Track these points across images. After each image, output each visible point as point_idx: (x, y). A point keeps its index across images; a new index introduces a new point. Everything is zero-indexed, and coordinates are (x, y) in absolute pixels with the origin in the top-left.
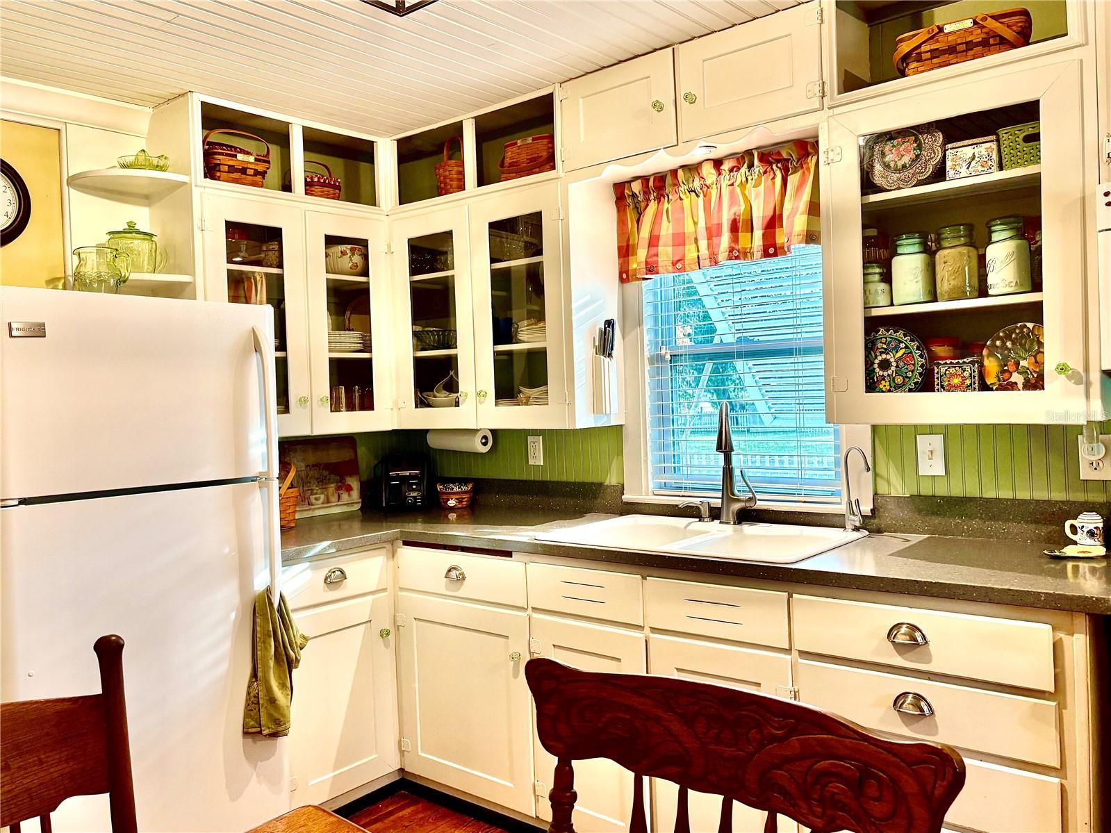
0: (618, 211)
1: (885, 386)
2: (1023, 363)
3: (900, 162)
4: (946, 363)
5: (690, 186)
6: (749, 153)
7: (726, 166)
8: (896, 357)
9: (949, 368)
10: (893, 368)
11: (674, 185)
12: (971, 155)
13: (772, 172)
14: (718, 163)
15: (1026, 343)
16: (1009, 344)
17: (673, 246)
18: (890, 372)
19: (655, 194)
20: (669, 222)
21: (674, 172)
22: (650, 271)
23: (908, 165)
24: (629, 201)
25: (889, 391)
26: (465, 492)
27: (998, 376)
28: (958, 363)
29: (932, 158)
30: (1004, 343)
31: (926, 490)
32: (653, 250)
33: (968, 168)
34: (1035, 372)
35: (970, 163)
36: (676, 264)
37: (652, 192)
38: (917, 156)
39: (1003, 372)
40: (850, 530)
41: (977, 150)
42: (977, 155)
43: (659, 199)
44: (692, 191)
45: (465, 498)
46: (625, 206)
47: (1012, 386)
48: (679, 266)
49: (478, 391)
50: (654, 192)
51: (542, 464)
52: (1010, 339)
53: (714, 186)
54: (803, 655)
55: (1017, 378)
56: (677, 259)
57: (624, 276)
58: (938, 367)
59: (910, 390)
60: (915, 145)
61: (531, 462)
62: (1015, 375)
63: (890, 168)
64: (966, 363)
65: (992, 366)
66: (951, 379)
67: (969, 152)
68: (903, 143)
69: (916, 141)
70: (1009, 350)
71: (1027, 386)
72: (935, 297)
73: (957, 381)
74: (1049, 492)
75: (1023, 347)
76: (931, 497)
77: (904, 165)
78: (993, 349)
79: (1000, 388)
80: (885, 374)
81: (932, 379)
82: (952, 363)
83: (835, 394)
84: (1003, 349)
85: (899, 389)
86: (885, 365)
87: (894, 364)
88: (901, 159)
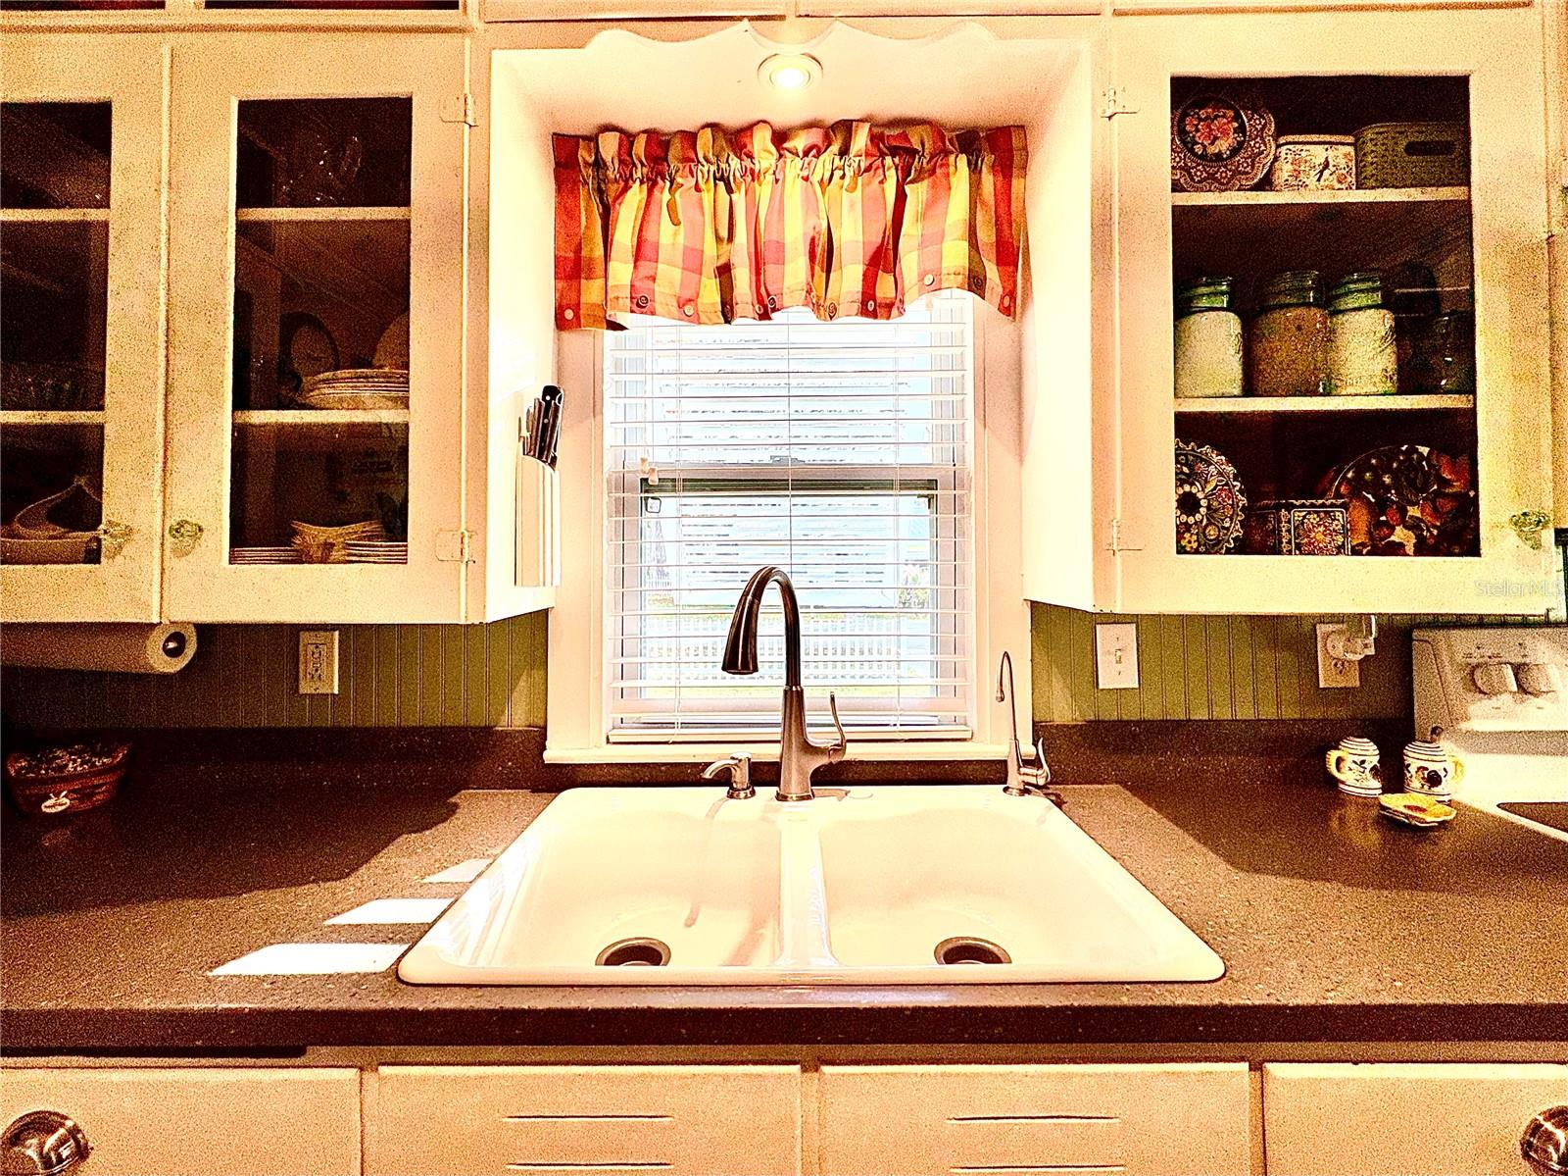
0: (559, 190)
1: (1189, 542)
2: (1414, 511)
3: (1213, 148)
4: (1303, 506)
5: (723, 166)
6: (846, 127)
7: (799, 143)
8: (1206, 491)
9: (1309, 513)
10: (1203, 510)
11: (686, 160)
12: (1323, 160)
13: (880, 171)
14: (780, 138)
15: (1416, 477)
16: (1387, 478)
17: (683, 269)
18: (1198, 517)
19: (645, 170)
20: (676, 223)
21: (690, 138)
22: (638, 305)
23: (1225, 156)
24: (588, 173)
25: (1197, 552)
26: (107, 770)
27: (1370, 534)
28: (1323, 505)
29: (1262, 153)
30: (1378, 477)
31: (1110, 714)
32: (646, 267)
33: (1319, 180)
34: (1435, 527)
35: (1321, 172)
36: (684, 305)
37: (639, 166)
38: (1241, 144)
39: (1378, 524)
40: (1015, 792)
41: (1331, 154)
42: (1331, 163)
43: (652, 184)
44: (722, 179)
45: (101, 785)
46: (576, 183)
47: (1397, 550)
48: (689, 310)
49: (171, 522)
50: (642, 165)
51: (336, 692)
52: (1390, 471)
53: (770, 178)
55: (1402, 536)
56: (688, 297)
57: (569, 314)
58: (1289, 510)
59: (1228, 552)
60: (1236, 125)
61: (305, 688)
62: (1399, 529)
63: (1195, 154)
64: (1332, 505)
65: (1361, 517)
66: (1313, 535)
67: (1318, 154)
68: (1216, 117)
69: (1237, 117)
70: (1388, 488)
71: (1422, 549)
72: (1249, 389)
73: (1320, 537)
74: (1279, 705)
75: (1412, 483)
76: (1121, 724)
77: (1219, 156)
78: (1357, 488)
79: (1375, 551)
80: (1191, 520)
81: (1276, 533)
82: (1313, 505)
83: (1118, 554)
84: (1377, 487)
85: (1211, 548)
86: (1187, 504)
87: (1204, 503)
88: (1212, 143)
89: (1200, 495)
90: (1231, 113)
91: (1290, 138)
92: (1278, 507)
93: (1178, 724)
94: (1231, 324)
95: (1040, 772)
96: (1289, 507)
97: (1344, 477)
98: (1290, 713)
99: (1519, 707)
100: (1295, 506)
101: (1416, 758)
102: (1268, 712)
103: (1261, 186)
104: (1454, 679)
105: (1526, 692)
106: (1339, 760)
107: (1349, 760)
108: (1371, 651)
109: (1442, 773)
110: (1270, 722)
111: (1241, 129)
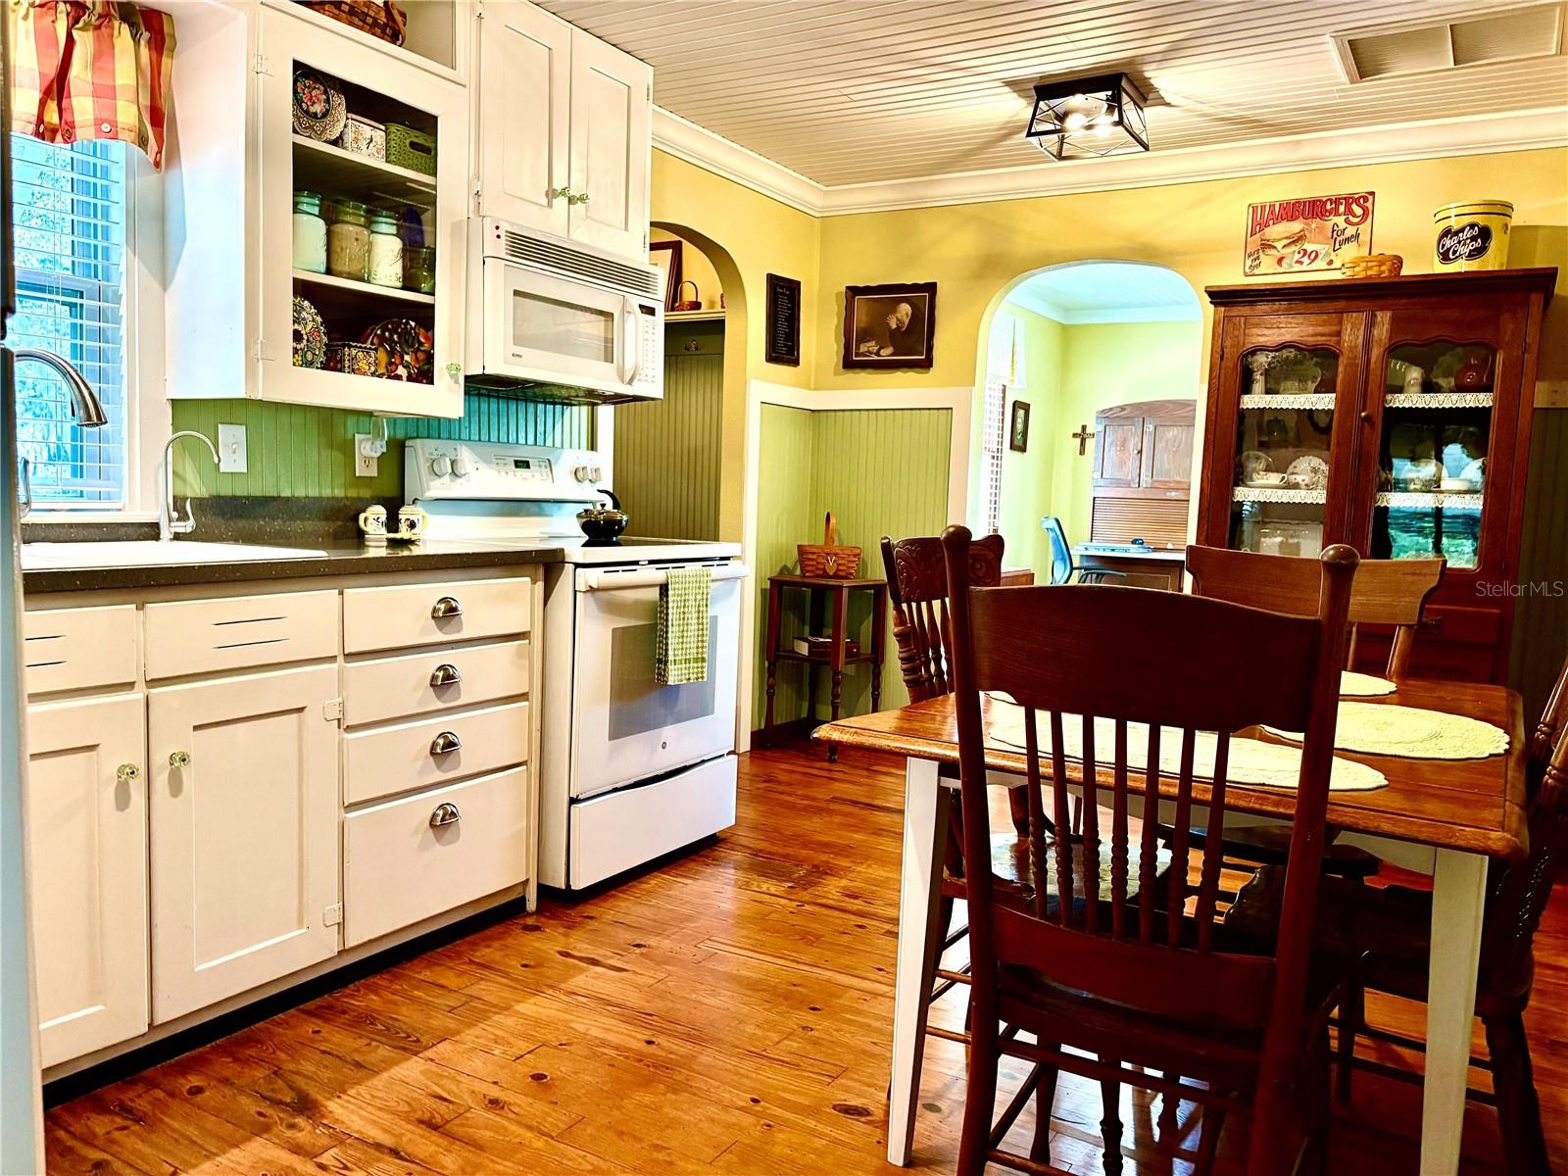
1: (299, 359)
2: (407, 358)
3: (312, 108)
4: (356, 346)
8: (307, 330)
9: (359, 351)
10: (304, 342)
12: (369, 137)
13: (53, 11)
15: (409, 339)
16: (395, 337)
18: (303, 345)
23: (318, 116)
27: (387, 367)
28: (365, 348)
29: (338, 121)
30: (391, 336)
31: (226, 490)
33: (367, 149)
34: (415, 368)
35: (368, 145)
38: (327, 111)
39: (391, 363)
41: (374, 134)
42: (374, 140)
47: (399, 378)
52: (397, 333)
54: (349, 658)
55: (401, 371)
58: (349, 349)
59: (318, 368)
60: (325, 97)
62: (400, 367)
63: (303, 109)
64: (370, 349)
65: (382, 356)
66: (360, 364)
67: (367, 131)
68: (315, 88)
69: (326, 92)
70: (396, 343)
71: (410, 379)
72: (329, 272)
73: (364, 366)
74: (333, 489)
75: (407, 342)
76: (234, 498)
77: (315, 114)
78: (382, 339)
79: (389, 377)
80: (298, 347)
81: (342, 361)
82: (361, 347)
83: (261, 362)
84: (391, 341)
85: (309, 364)
86: (297, 336)
87: (305, 337)
88: (312, 105)
89: (303, 332)
90: (322, 88)
91: (354, 116)
92: (344, 346)
93: (274, 499)
94: (320, 226)
95: (188, 523)
96: (350, 347)
97: (376, 334)
98: (339, 493)
99: (453, 484)
100: (352, 346)
101: (405, 513)
102: (327, 493)
103: (335, 143)
104: (424, 467)
105: (457, 476)
106: (366, 520)
107: (371, 518)
108: (385, 450)
109: (416, 521)
110: (328, 498)
111: (328, 101)
